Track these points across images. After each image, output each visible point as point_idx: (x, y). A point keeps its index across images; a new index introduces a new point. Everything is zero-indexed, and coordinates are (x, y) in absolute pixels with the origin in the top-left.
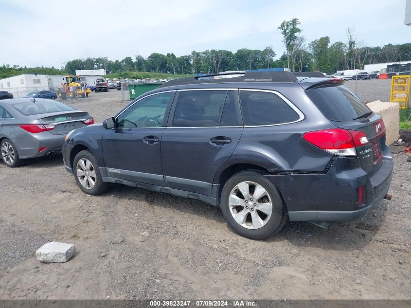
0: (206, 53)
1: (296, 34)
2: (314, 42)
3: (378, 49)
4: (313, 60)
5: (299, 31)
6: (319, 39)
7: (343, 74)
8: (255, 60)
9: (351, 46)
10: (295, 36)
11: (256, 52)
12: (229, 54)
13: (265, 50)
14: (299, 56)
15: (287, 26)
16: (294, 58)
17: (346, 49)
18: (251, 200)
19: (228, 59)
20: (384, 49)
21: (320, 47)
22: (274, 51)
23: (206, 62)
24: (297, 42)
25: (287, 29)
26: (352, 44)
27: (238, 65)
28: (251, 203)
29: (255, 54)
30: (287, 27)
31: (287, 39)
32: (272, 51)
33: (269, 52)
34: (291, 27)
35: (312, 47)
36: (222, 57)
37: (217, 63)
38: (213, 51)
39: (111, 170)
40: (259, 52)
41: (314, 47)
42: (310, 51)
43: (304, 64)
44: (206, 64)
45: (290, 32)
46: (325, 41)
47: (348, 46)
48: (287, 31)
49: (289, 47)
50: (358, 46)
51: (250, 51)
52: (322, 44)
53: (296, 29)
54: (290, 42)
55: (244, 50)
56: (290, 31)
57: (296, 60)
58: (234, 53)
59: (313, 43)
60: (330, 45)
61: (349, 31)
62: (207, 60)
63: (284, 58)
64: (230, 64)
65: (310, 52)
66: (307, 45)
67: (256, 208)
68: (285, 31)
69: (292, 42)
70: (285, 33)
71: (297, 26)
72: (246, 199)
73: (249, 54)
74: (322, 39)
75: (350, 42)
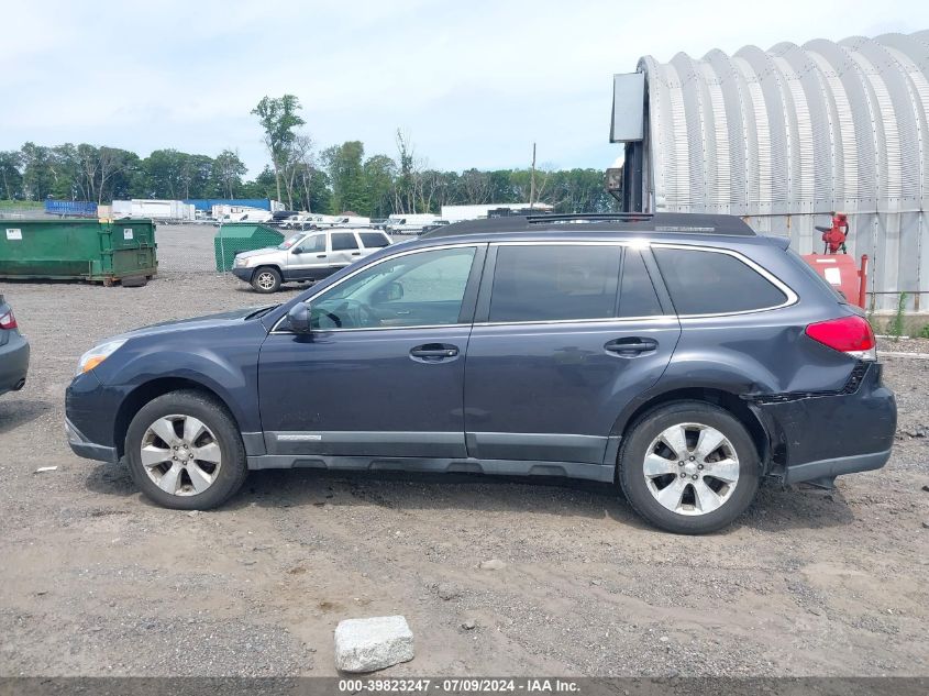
0: (65, 150)
1: (293, 129)
2: (332, 150)
3: (453, 176)
4: (330, 187)
5: (300, 122)
6: (341, 144)
7: (404, 222)
8: (198, 178)
9: (405, 165)
10: (292, 135)
11: (202, 161)
12: (129, 158)
13: (220, 158)
14: (300, 178)
15: (273, 108)
16: (289, 180)
17: (396, 171)
18: (693, 459)
19: (127, 169)
20: (464, 177)
21: (345, 162)
22: (241, 160)
23: (65, 171)
24: (295, 146)
25: (273, 116)
26: (407, 161)
27: (153, 187)
28: (691, 466)
29: (199, 165)
30: (272, 111)
31: (274, 137)
32: (237, 161)
33: (230, 162)
34: (281, 112)
35: (328, 160)
36: (112, 164)
37: (98, 177)
38: (84, 148)
39: (283, 436)
40: (207, 160)
41: (332, 161)
42: (323, 167)
43: (313, 196)
44: (65, 178)
45: (281, 123)
46: (353, 150)
47: (400, 165)
48: (274, 120)
49: (279, 154)
50: (418, 167)
51: (184, 157)
52: (348, 155)
53: (294, 118)
54: (279, 145)
55: (168, 151)
56: (280, 121)
57: (294, 186)
58: (142, 158)
59: (328, 151)
60: (364, 159)
61: (399, 134)
62: (68, 168)
63: (266, 180)
64: (133, 182)
65: (323, 169)
66: (317, 155)
67: (703, 473)
68: (268, 120)
69: (284, 146)
70: (268, 123)
71: (295, 112)
72: (682, 458)
73: (181, 164)
74: (348, 146)
75: (403, 157)
